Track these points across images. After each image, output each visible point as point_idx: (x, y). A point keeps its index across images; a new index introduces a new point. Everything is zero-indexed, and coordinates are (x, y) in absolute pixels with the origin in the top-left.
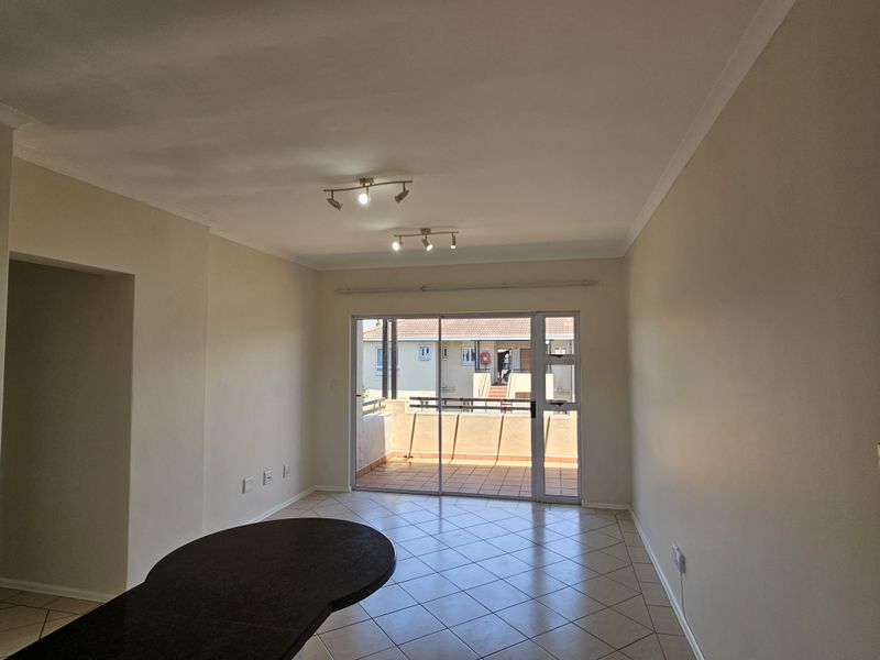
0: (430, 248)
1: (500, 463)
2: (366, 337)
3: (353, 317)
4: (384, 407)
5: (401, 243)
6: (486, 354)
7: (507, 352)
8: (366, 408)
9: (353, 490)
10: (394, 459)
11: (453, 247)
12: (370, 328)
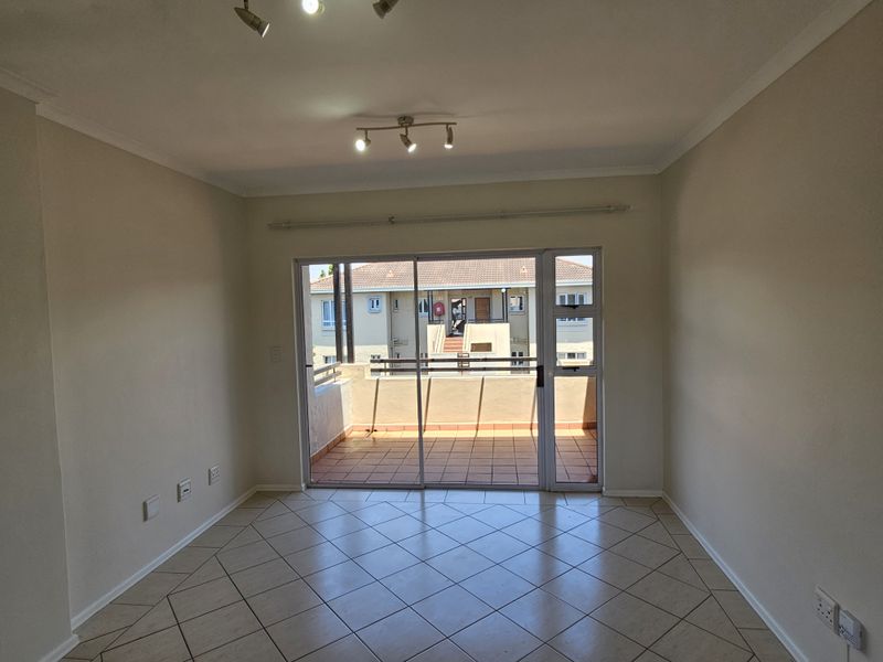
0: (412, 148)
1: (482, 434)
2: (314, 289)
3: (296, 261)
4: (340, 373)
5: (367, 141)
6: (441, 305)
7: (460, 302)
8: (317, 378)
9: (308, 487)
10: (355, 434)
11: (449, 147)
12: (318, 275)
